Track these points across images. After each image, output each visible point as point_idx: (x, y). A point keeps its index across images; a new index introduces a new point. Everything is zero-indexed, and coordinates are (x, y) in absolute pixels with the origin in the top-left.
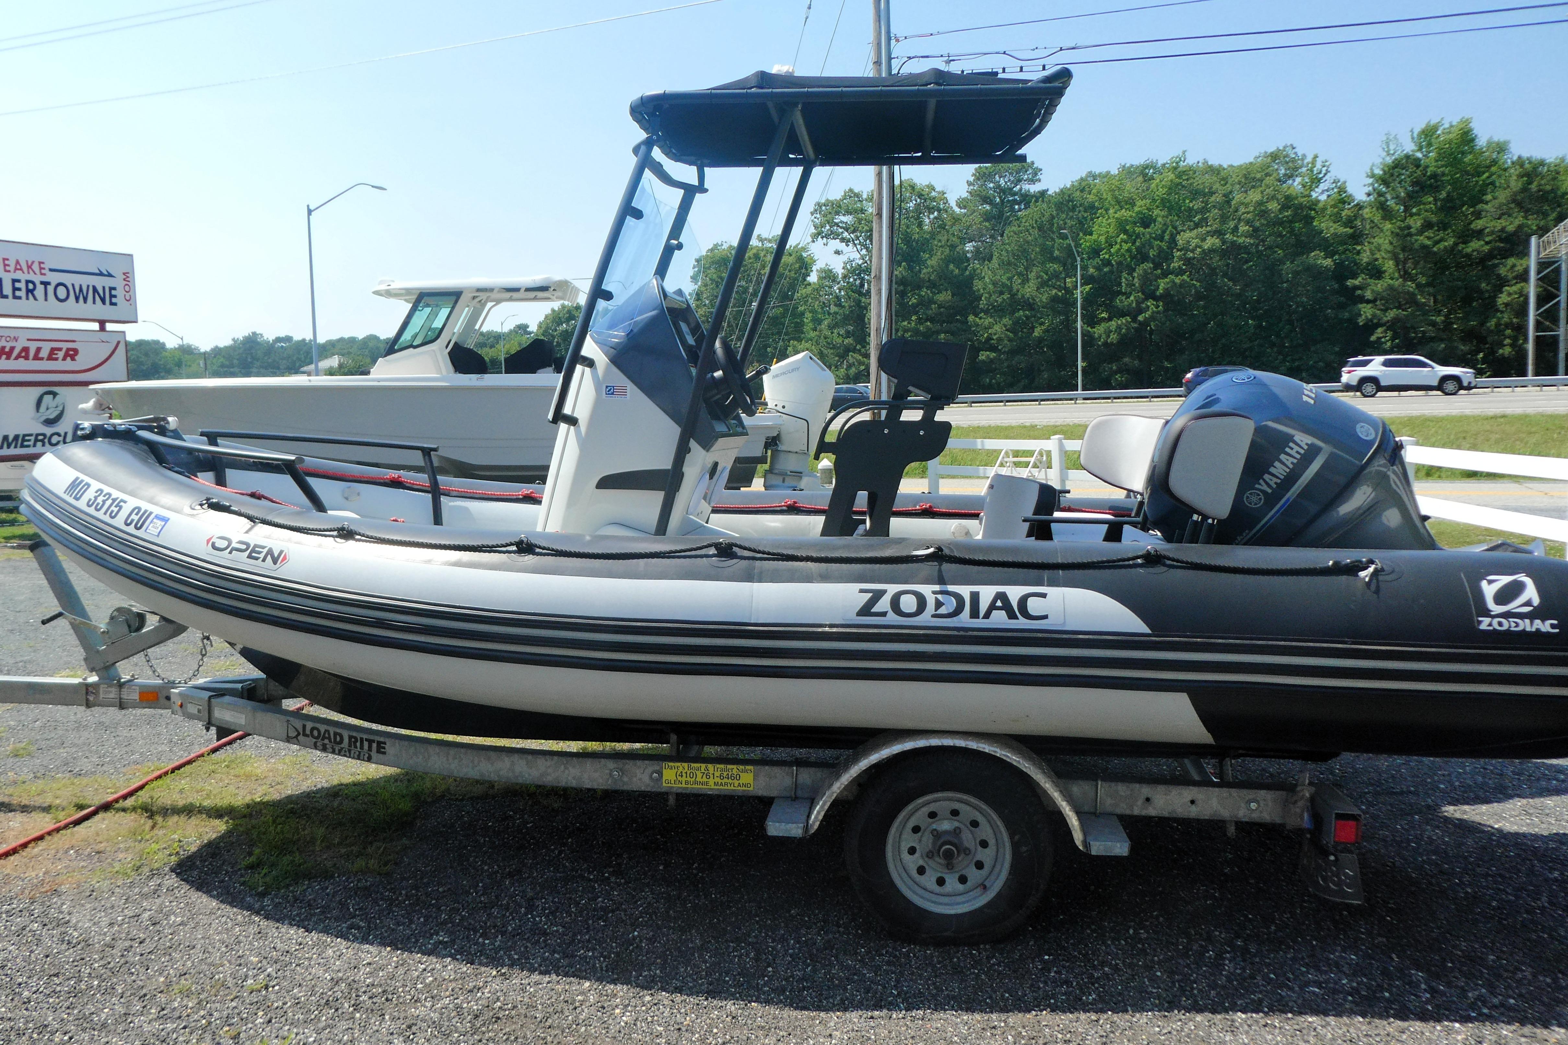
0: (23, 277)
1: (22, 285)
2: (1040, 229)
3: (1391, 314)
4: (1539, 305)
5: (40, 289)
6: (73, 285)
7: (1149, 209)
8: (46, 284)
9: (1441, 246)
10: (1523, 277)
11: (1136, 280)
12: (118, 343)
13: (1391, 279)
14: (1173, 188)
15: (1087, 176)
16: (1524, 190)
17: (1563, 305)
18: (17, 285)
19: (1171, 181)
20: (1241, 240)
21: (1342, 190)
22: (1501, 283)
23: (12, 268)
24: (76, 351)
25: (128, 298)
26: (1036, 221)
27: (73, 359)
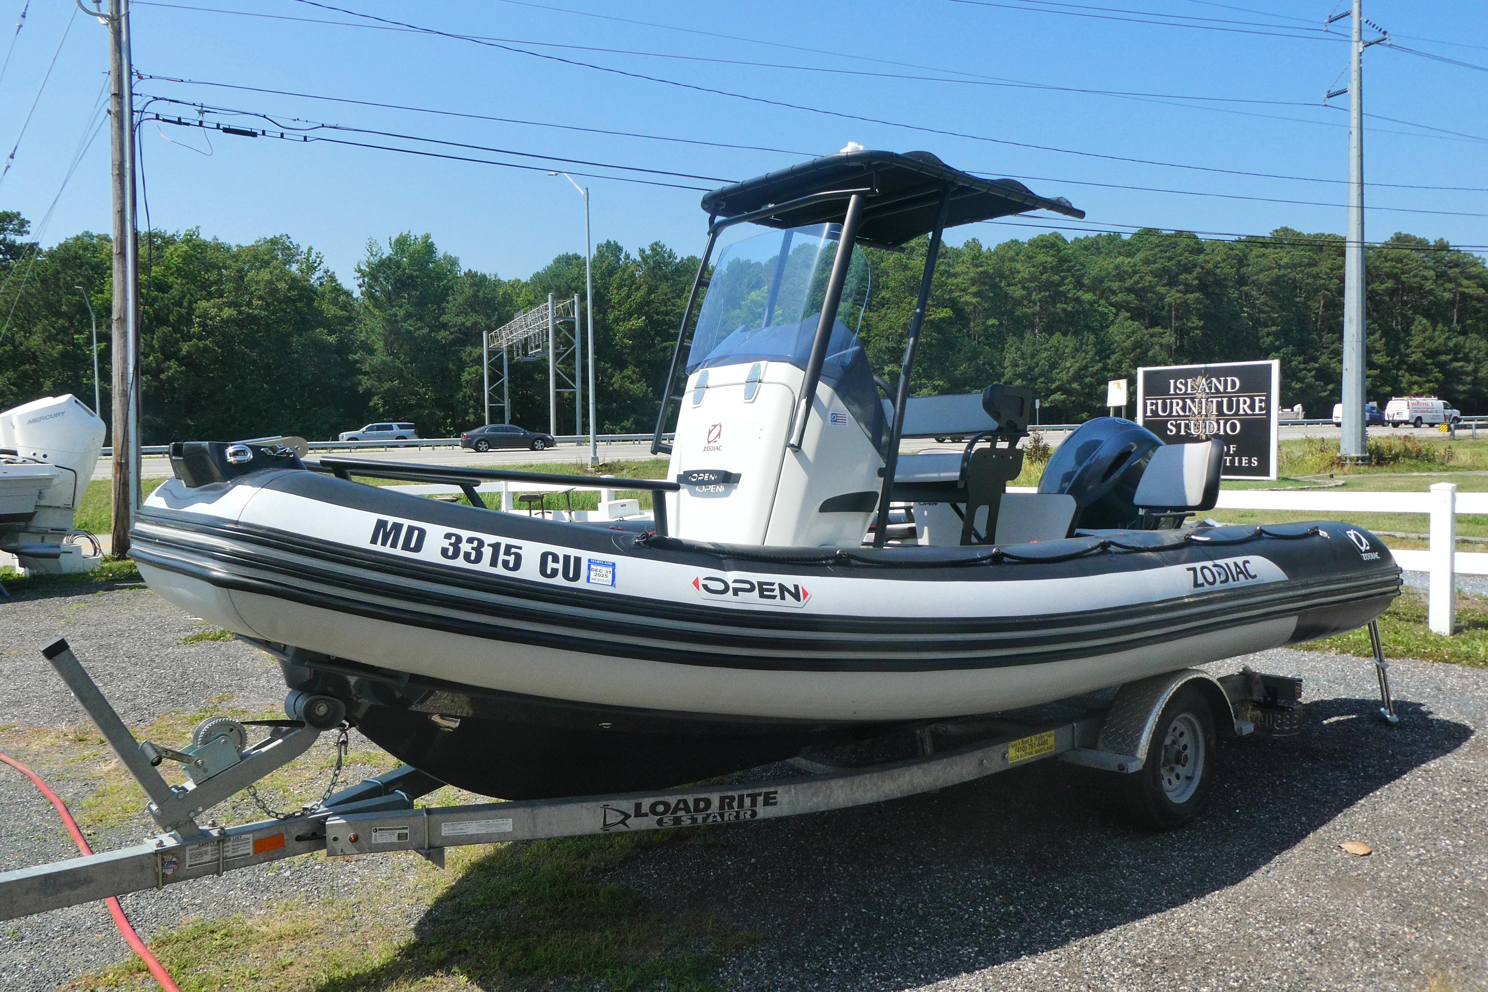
2: (44, 281)
3: (387, 385)
4: (490, 384)
7: (164, 276)
9: (421, 332)
10: (479, 361)
11: (155, 342)
13: (381, 357)
14: (187, 258)
15: (83, 235)
16: (475, 296)
17: (506, 384)
19: (186, 252)
20: (256, 312)
21: (333, 279)
22: (462, 366)
26: (39, 274)
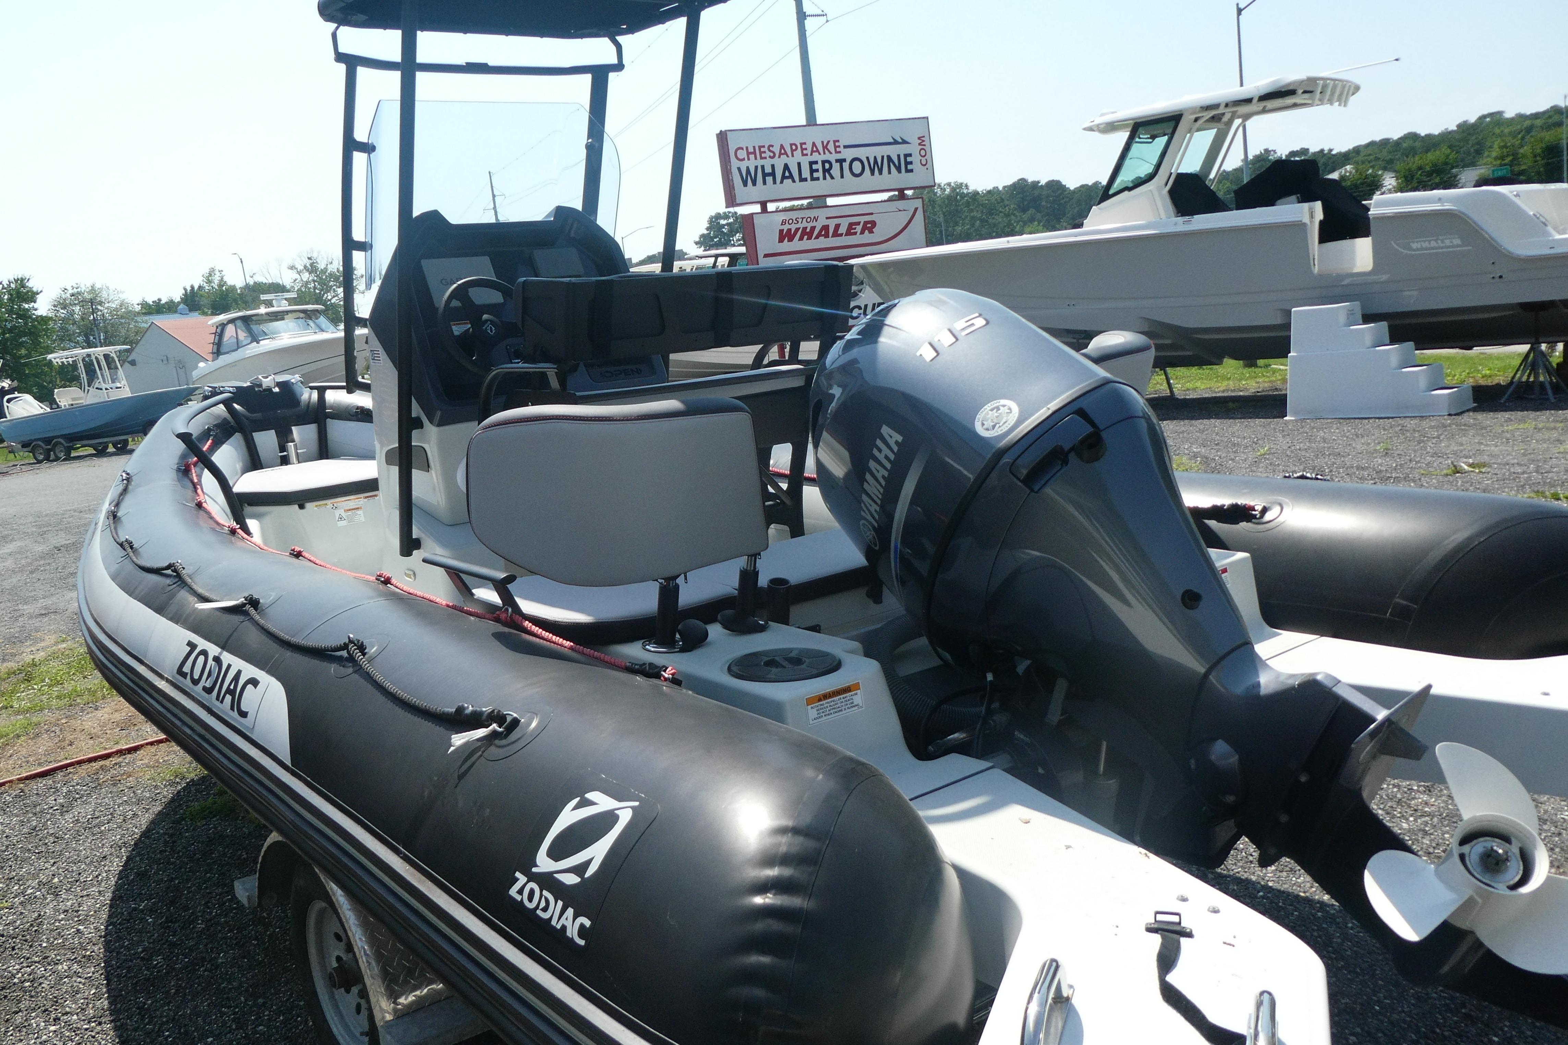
0: (819, 158)
1: (819, 166)
5: (836, 167)
6: (868, 158)
8: (841, 161)
12: (916, 209)
18: (815, 167)
23: (809, 152)
24: (874, 224)
25: (924, 163)
27: (871, 232)
